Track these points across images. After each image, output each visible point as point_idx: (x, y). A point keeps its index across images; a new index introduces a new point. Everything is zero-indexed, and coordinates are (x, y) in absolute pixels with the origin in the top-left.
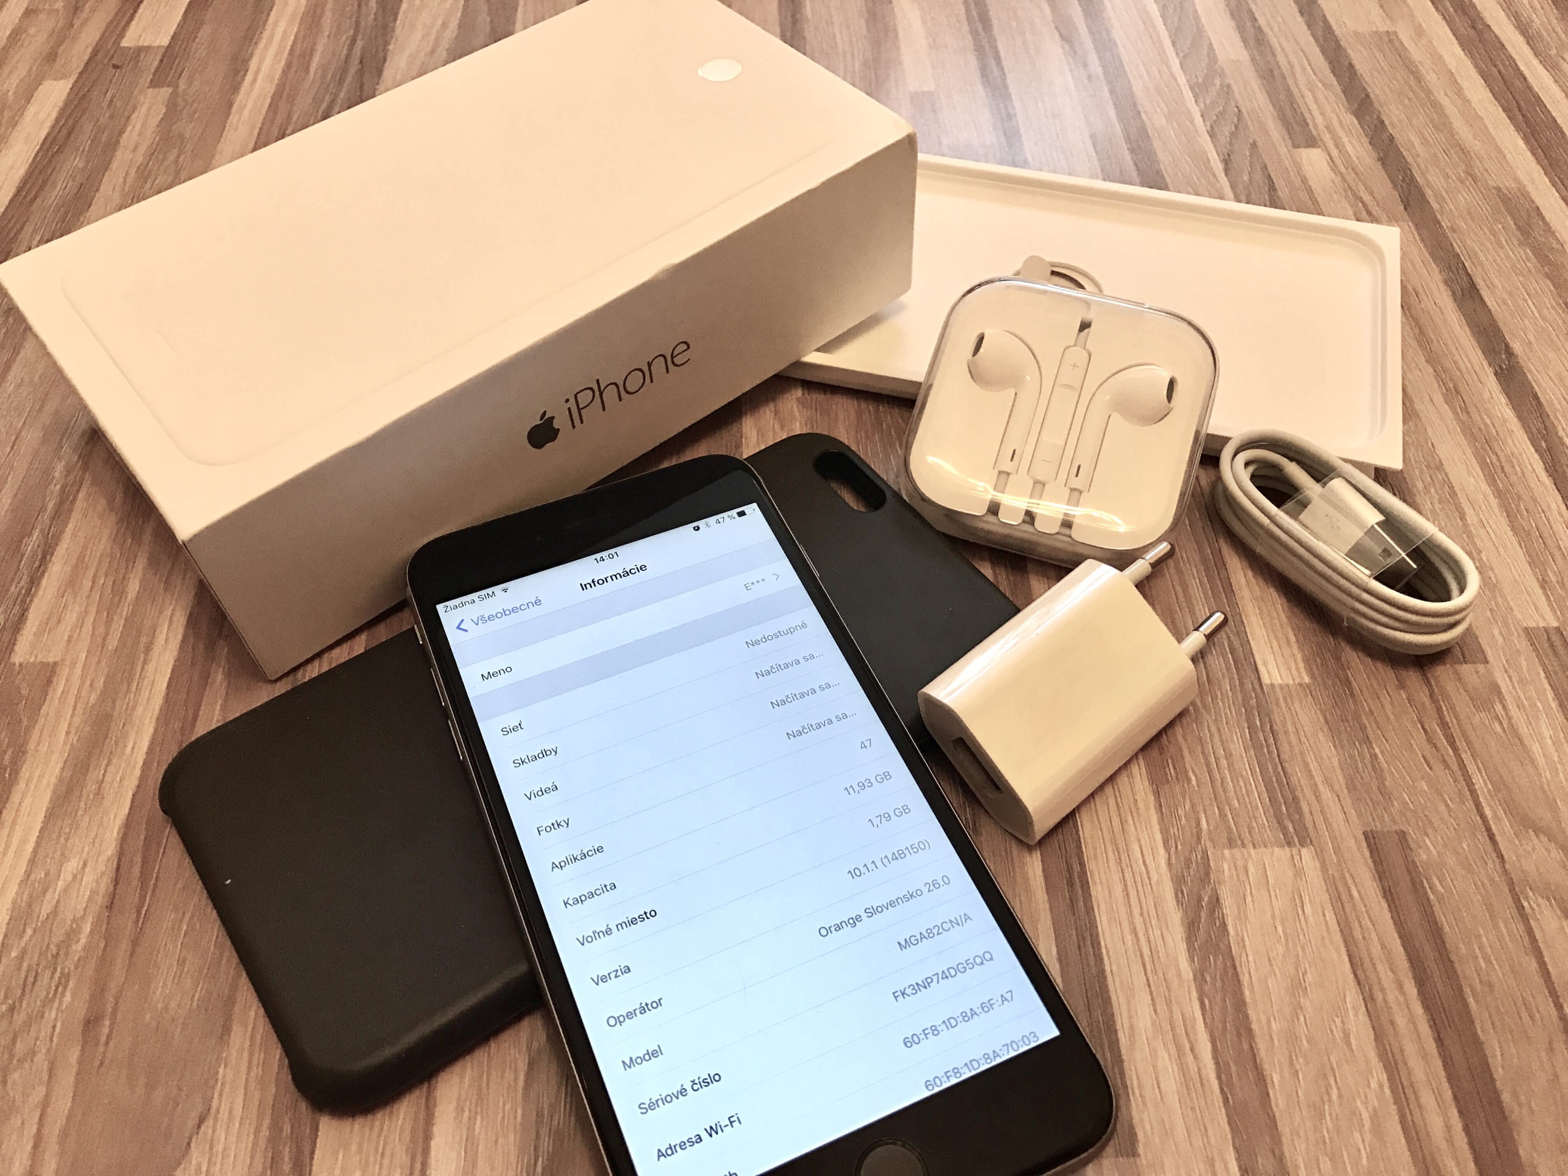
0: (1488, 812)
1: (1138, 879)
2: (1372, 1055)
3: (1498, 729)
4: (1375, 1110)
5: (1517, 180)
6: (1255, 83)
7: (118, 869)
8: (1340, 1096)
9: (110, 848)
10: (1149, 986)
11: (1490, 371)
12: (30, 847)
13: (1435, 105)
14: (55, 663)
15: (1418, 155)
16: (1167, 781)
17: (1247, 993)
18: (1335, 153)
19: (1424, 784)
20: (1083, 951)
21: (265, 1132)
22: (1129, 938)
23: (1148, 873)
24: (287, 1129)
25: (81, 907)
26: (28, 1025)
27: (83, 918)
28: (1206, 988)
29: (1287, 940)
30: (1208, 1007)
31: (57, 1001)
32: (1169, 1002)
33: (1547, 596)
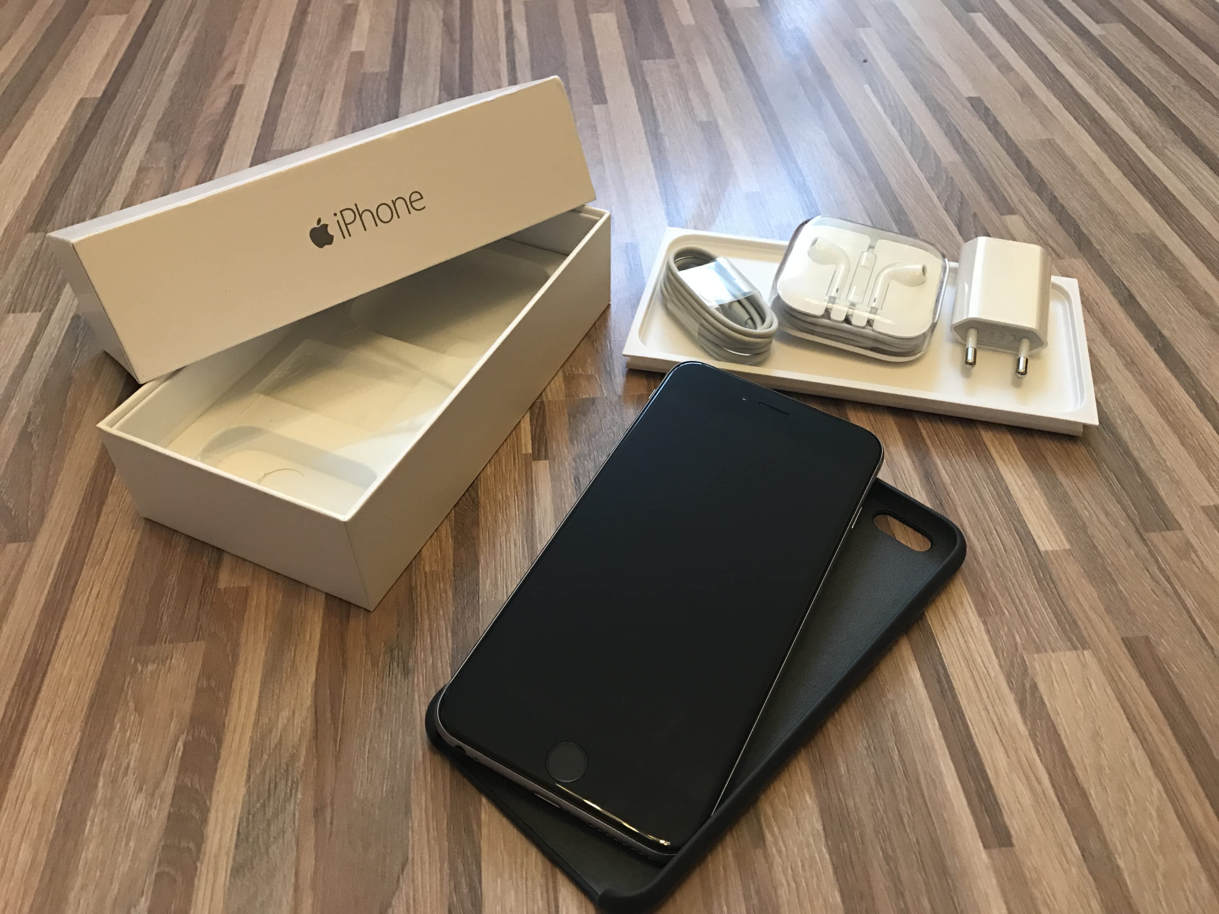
0: (1198, 621)
1: (983, 678)
2: (1151, 773)
3: (1196, 570)
4: (1158, 808)
5: (1148, 227)
6: (968, 176)
7: (316, 714)
8: (1135, 800)
9: (308, 702)
10: (1001, 741)
11: (1152, 349)
12: (255, 705)
13: (1087, 183)
14: (247, 587)
15: (1081, 216)
16: (990, 615)
17: (1065, 743)
18: (1027, 217)
19: (1155, 606)
20: (955, 722)
21: (446, 870)
22: (983, 713)
23: (988, 672)
24: (461, 868)
25: (296, 739)
26: (276, 815)
27: (300, 745)
28: (1038, 740)
29: (1084, 708)
30: (1041, 752)
31: (293, 798)
32: (1016, 751)
33: (1212, 486)
